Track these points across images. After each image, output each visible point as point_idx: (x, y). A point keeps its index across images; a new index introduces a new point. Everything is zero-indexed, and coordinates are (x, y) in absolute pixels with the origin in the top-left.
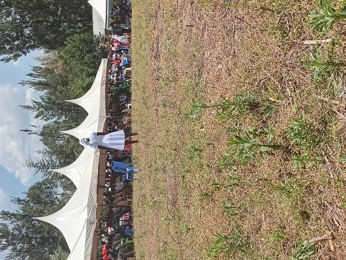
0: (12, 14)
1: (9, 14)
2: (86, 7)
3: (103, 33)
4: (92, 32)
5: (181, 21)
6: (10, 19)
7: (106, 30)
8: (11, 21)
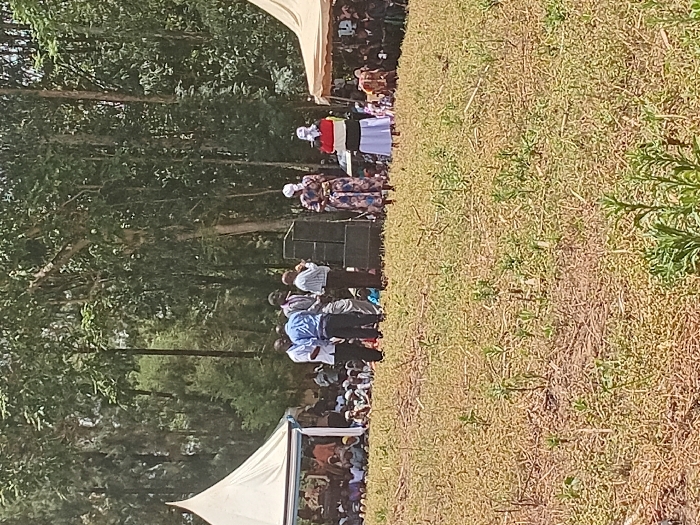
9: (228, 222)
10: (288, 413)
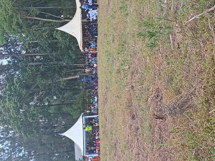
0: (22, 151)
1: (20, 151)
2: (70, 142)
3: (82, 158)
4: (74, 158)
5: (132, 151)
6: (21, 154)
7: (83, 156)
8: (21, 156)
9: (66, 77)
10: (82, 114)
